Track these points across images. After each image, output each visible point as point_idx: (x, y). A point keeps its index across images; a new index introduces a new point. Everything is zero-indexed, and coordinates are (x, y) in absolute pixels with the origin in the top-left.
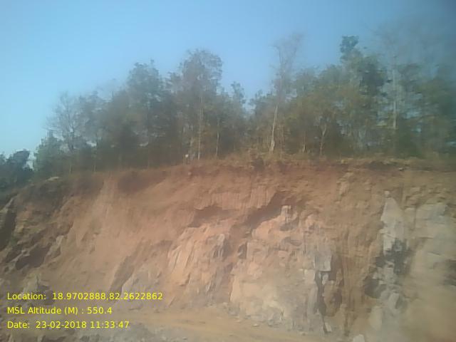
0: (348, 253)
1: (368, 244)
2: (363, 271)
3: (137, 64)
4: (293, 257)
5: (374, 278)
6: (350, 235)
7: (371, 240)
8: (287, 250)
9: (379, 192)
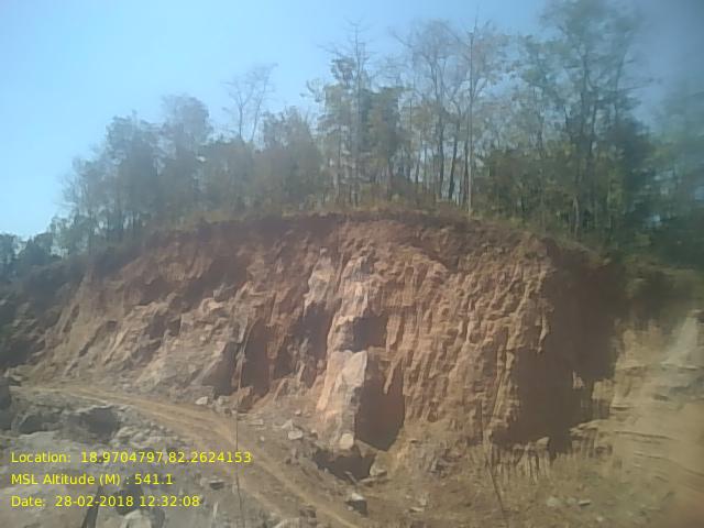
0: (269, 322)
1: (291, 311)
2: (279, 341)
3: (115, 118)
4: (217, 331)
5: (289, 347)
6: (277, 301)
7: (295, 307)
8: (213, 323)
9: (315, 251)
